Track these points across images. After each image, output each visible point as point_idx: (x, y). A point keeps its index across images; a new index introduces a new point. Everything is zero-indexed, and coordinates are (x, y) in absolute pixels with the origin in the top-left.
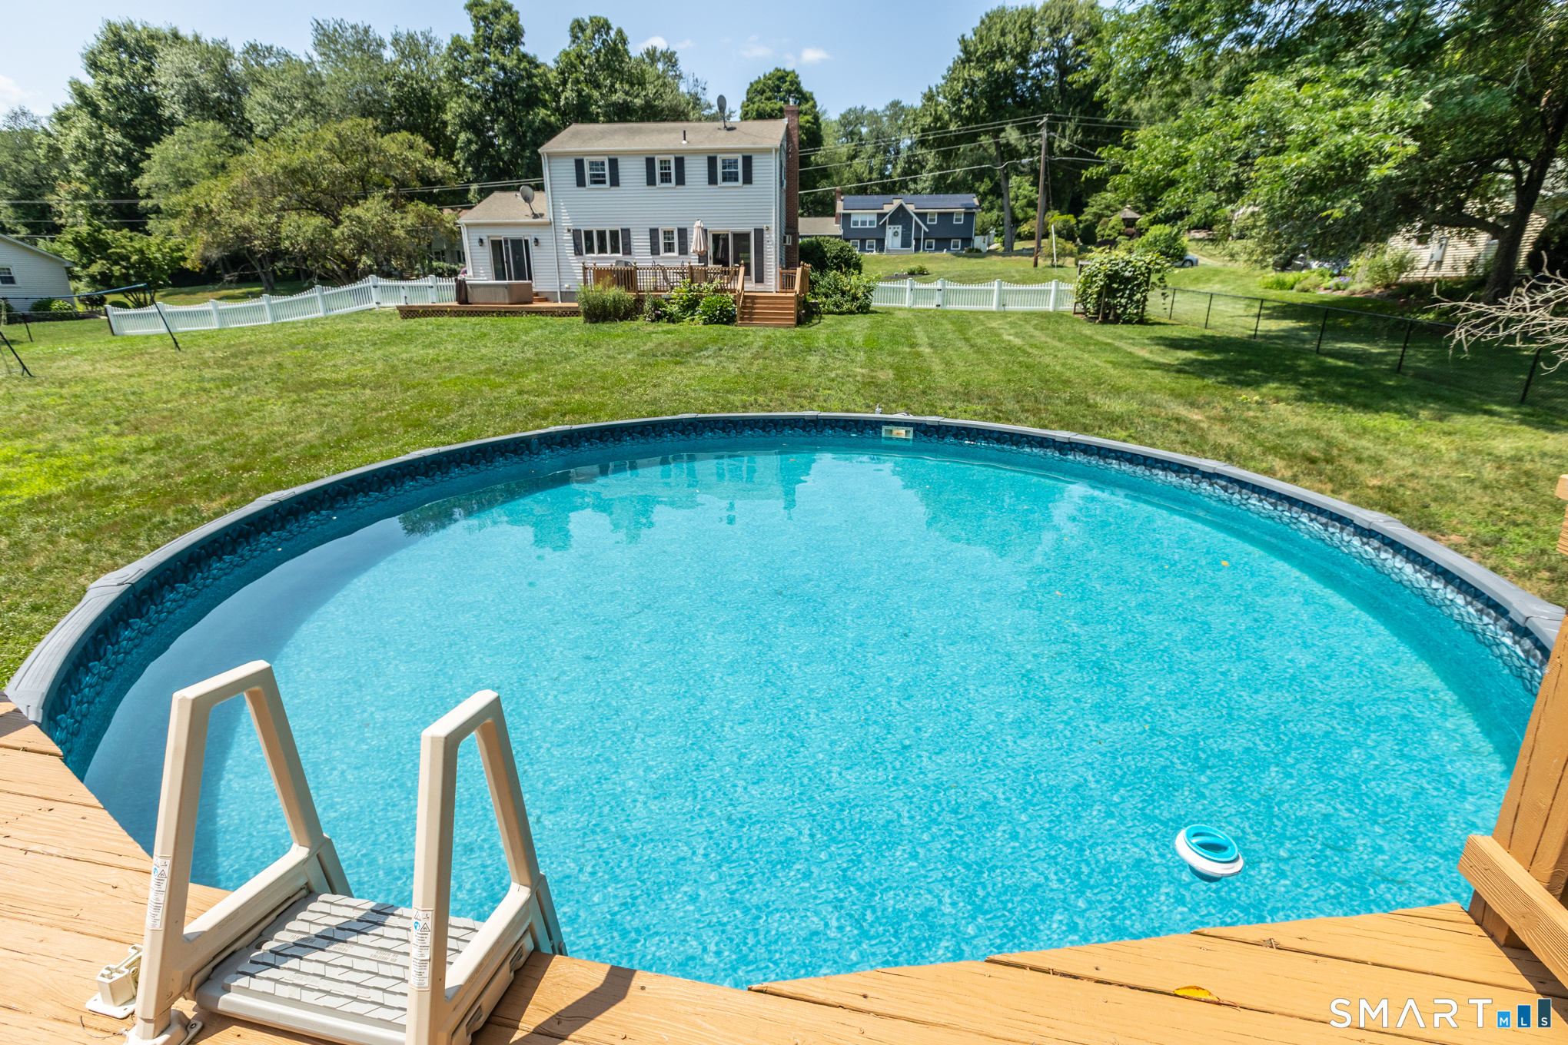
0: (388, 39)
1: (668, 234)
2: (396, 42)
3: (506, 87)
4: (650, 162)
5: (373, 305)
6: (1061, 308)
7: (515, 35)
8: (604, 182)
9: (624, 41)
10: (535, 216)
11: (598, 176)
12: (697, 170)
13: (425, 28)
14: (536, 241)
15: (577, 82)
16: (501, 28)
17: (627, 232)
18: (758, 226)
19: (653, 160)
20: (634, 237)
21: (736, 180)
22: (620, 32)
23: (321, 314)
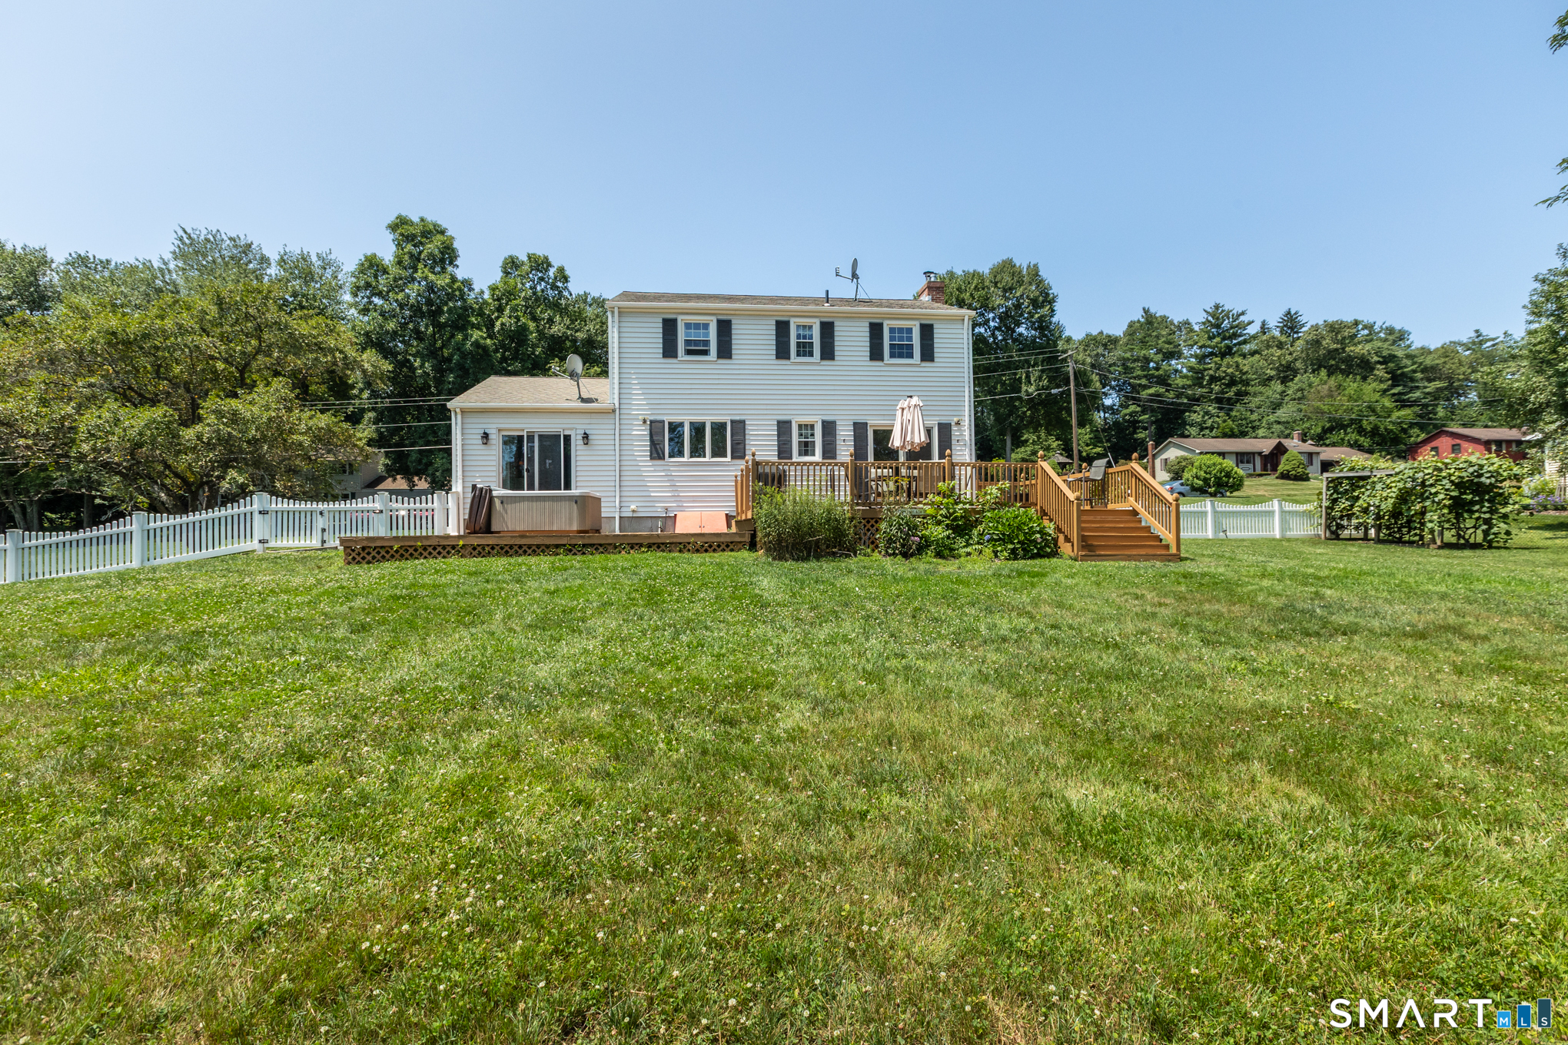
0: (274, 257)
1: (806, 428)
2: (282, 262)
3: (430, 307)
4: (782, 328)
5: (254, 545)
6: (1289, 534)
7: (447, 255)
8: (705, 353)
9: (566, 279)
10: (584, 400)
11: (697, 343)
12: (852, 340)
13: (323, 249)
14: (586, 437)
15: (514, 309)
16: (432, 247)
17: (739, 426)
18: (944, 420)
19: (787, 323)
20: (751, 431)
21: (911, 356)
22: (561, 270)
23: (135, 564)
